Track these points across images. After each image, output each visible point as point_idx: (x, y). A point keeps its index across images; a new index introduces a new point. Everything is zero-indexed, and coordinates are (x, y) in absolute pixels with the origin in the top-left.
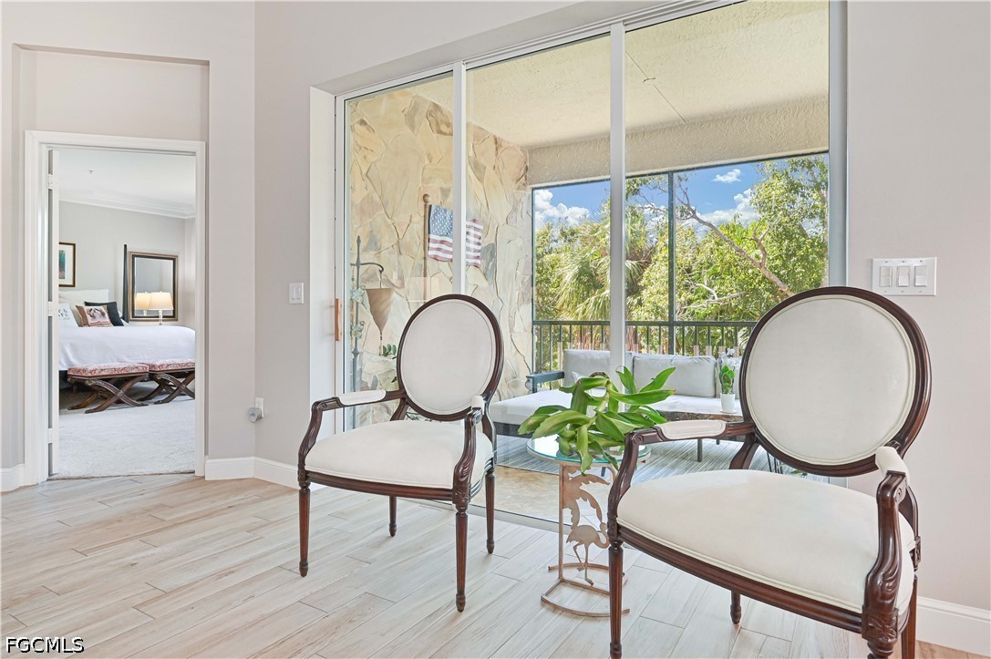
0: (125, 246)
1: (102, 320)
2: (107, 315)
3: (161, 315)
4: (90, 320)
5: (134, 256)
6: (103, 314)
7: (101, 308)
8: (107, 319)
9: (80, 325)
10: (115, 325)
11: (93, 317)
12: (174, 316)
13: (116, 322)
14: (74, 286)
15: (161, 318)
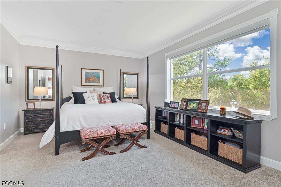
0: (120, 70)
1: (107, 100)
2: (109, 98)
3: (133, 97)
4: (103, 100)
5: (124, 74)
6: (108, 98)
7: (108, 95)
8: (110, 100)
9: (100, 103)
10: (112, 102)
11: (104, 99)
12: (138, 97)
13: (113, 101)
14: (103, 86)
15: (133, 98)
